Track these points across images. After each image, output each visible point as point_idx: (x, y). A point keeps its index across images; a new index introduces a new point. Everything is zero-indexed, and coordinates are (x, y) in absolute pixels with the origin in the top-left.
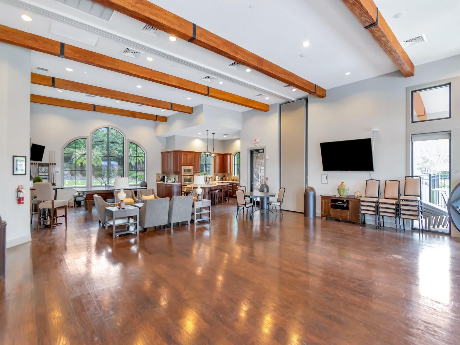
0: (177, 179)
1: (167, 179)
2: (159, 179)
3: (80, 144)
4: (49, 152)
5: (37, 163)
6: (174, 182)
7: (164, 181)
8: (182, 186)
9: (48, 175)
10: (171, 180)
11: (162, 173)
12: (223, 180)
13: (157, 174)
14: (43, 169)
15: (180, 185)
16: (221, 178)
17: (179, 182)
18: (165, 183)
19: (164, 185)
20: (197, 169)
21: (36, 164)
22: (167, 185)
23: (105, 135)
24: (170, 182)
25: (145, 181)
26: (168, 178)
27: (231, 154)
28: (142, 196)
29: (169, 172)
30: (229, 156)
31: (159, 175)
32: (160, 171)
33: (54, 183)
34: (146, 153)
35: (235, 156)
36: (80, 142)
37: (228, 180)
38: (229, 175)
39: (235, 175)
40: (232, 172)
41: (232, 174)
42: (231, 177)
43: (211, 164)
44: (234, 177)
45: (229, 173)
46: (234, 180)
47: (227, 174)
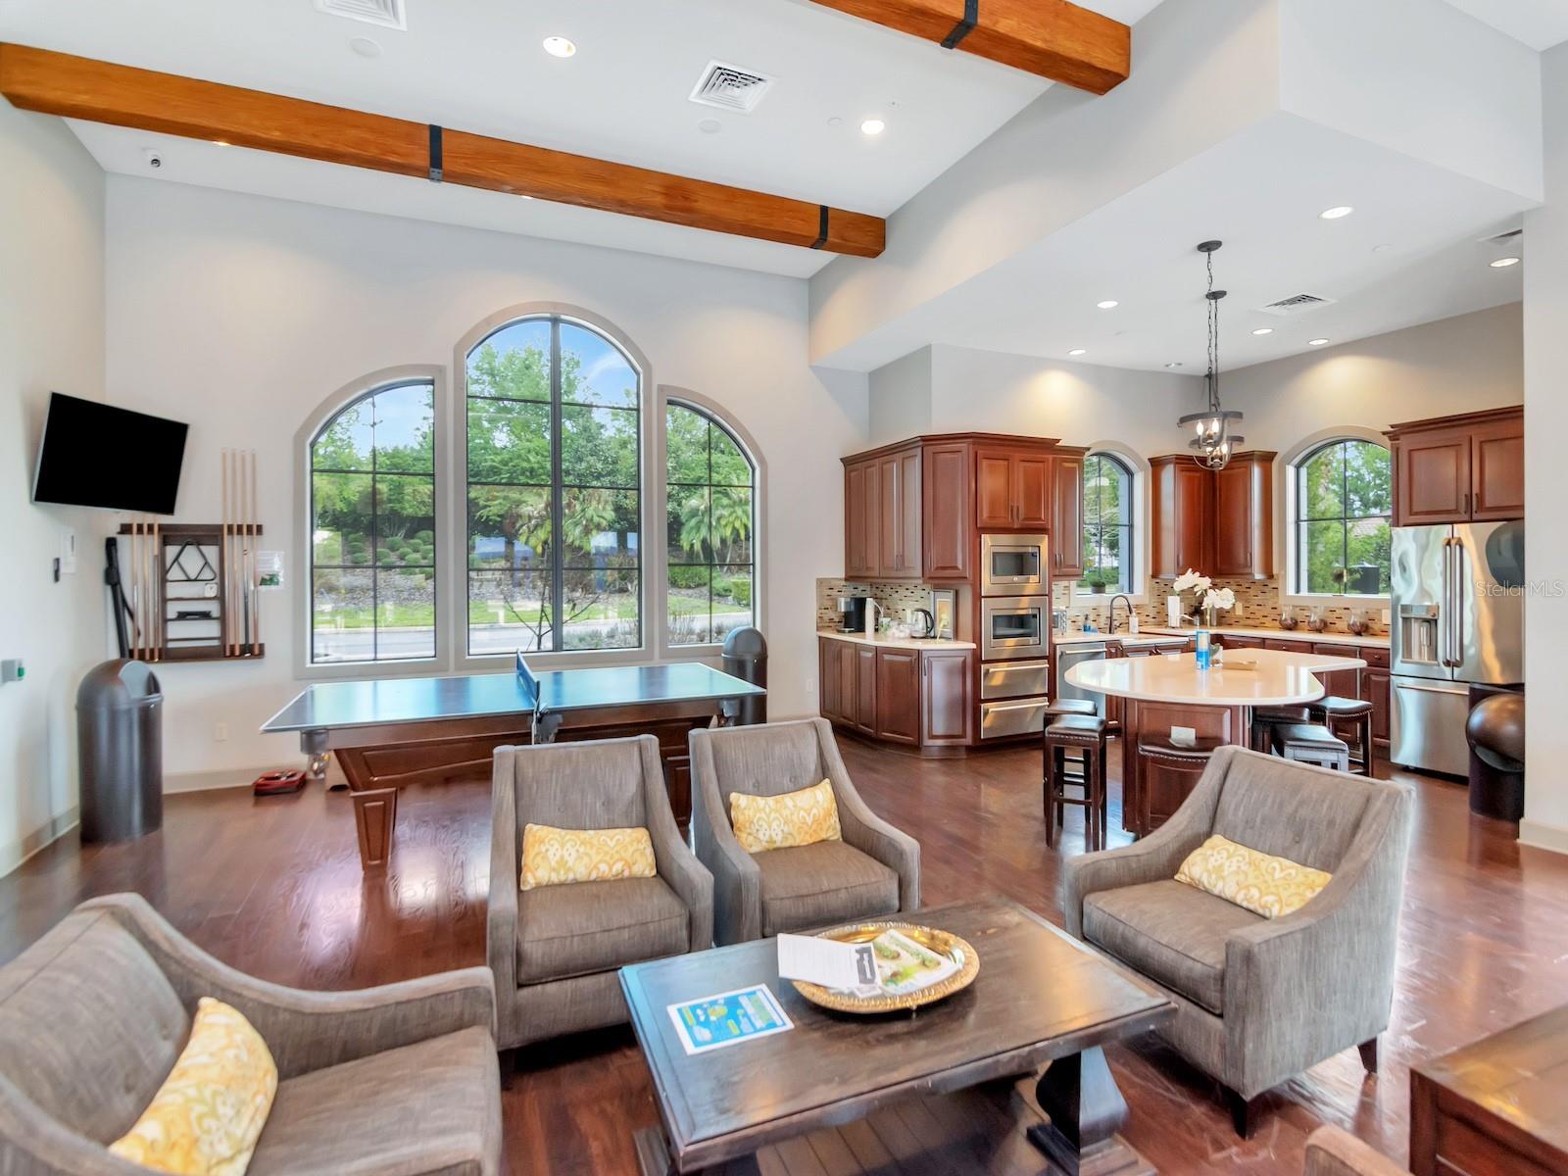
0: (945, 618)
1: (877, 612)
2: (831, 614)
3: (540, 475)
4: (224, 455)
5: (151, 528)
6: (929, 635)
7: (860, 628)
8: (984, 667)
9: (221, 598)
10: (901, 621)
11: (846, 580)
13: (820, 582)
14: (191, 559)
15: (969, 661)
16: (1192, 610)
17: (956, 635)
18: (869, 638)
19: (869, 655)
21: (145, 529)
22: (887, 657)
23: (624, 445)
24: (898, 634)
25: (758, 628)
26: (882, 610)
27: (1276, 454)
28: (734, 797)
29: (894, 574)
30: (1256, 472)
31: (834, 593)
32: (837, 570)
33: (251, 641)
34: (762, 462)
35: (1298, 467)
36: (541, 471)
37: (1242, 622)
38: (1252, 592)
39: (1298, 590)
40: (1283, 573)
41: (1280, 581)
42: (1271, 604)
43: (1131, 526)
44: (1295, 607)
45: (1258, 576)
46: (1296, 623)
47: (1241, 581)
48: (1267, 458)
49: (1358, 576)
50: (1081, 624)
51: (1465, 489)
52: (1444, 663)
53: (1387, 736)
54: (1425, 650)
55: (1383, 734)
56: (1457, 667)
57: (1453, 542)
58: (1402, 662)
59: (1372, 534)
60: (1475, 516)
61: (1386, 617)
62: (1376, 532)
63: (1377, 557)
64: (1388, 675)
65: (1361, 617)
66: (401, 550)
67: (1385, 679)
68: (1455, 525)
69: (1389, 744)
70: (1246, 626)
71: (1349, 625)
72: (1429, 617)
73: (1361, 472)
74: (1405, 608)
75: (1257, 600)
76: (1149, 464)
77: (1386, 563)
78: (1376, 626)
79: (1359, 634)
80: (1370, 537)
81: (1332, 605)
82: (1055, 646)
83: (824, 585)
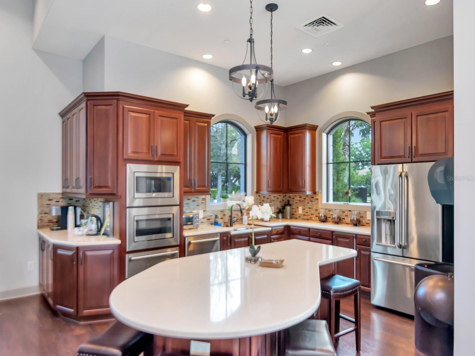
0: (108, 221)
2: (47, 218)
6: (98, 233)
8: (127, 256)
11: (62, 194)
12: (284, 217)
13: (41, 196)
15: (117, 252)
16: (278, 211)
17: (113, 234)
20: (195, 177)
27: (317, 126)
30: (308, 136)
31: (51, 203)
35: (328, 134)
37: (302, 217)
38: (306, 201)
39: (327, 201)
40: (320, 191)
41: (319, 195)
42: (315, 208)
43: (245, 165)
44: (326, 209)
45: (308, 193)
46: (326, 218)
47: (301, 195)
48: (313, 129)
49: (357, 192)
50: (213, 220)
51: (409, 144)
52: (398, 246)
53: (369, 286)
54: (388, 237)
55: (367, 284)
56: (405, 248)
57: (403, 174)
58: (377, 244)
59: (365, 175)
60: (414, 160)
61: (369, 216)
62: (366, 174)
63: (366, 183)
64: (369, 251)
65: (356, 216)
67: (367, 253)
68: (404, 164)
69: (370, 291)
70: (304, 219)
71: (351, 220)
72: (390, 218)
73: (362, 152)
74: (378, 213)
75: (309, 205)
76: (255, 130)
77: (369, 186)
78: (364, 221)
79: (356, 225)
80: (364, 176)
81: (344, 209)
82: (185, 238)
83: (44, 197)
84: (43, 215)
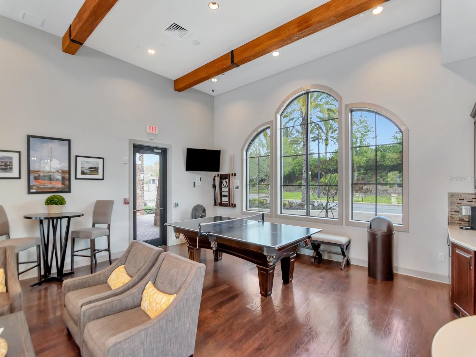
4: (229, 157)
9: (228, 192)
11: (475, 194)
13: (451, 196)
14: (224, 182)
66: (384, 177)
83: (455, 197)
84: (454, 213)
